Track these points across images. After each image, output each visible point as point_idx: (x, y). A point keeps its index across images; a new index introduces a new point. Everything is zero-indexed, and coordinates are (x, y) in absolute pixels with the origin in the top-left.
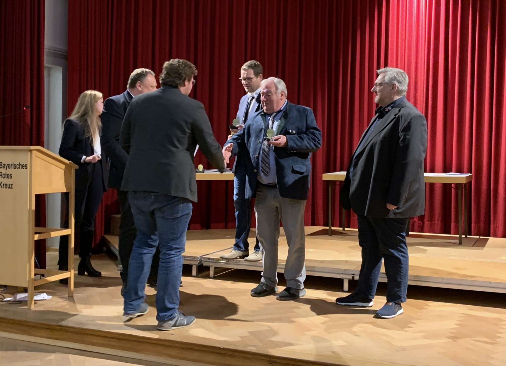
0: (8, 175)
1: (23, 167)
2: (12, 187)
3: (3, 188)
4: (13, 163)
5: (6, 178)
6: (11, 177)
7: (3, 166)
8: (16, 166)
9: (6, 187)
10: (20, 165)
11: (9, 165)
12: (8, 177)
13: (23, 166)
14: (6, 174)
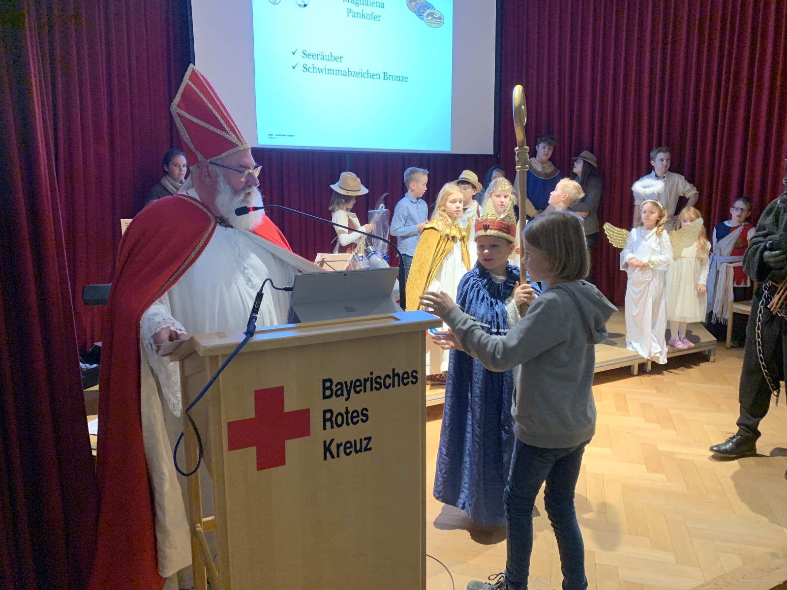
0: (355, 414)
1: (403, 379)
2: (368, 447)
3: (338, 456)
4: (372, 373)
5: (348, 424)
6: (364, 418)
7: (337, 391)
8: (382, 381)
9: (348, 451)
10: (395, 375)
11: (358, 383)
12: (355, 420)
13: (406, 376)
14: (347, 412)
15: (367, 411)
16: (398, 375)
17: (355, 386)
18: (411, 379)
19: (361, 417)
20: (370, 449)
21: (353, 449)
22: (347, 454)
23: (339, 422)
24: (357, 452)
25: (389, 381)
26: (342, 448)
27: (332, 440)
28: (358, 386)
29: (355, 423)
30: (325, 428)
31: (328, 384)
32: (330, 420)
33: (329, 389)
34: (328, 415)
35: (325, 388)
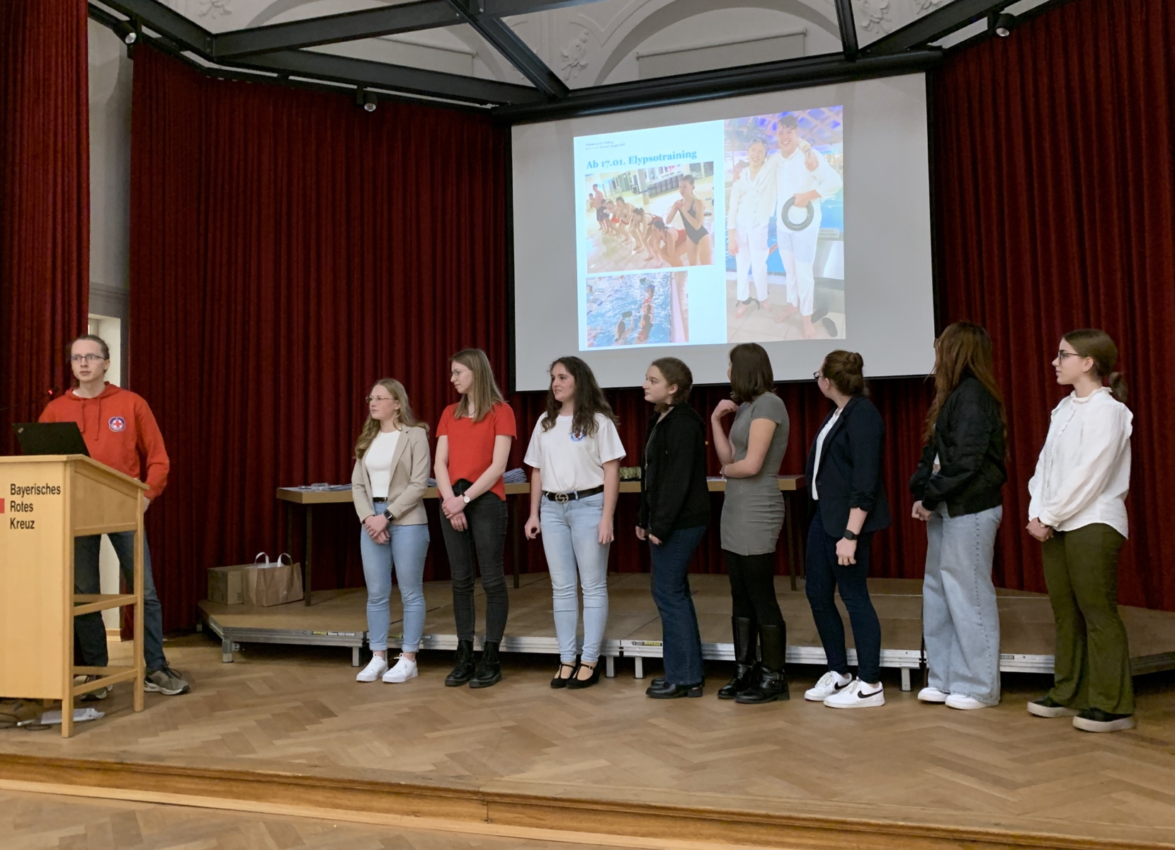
0: (26, 506)
3: (18, 528)
4: (35, 484)
5: (23, 511)
7: (18, 491)
8: (40, 490)
13: (53, 489)
14: (22, 504)
15: (31, 504)
16: (49, 487)
17: (27, 491)
18: (56, 491)
19: (29, 508)
20: (33, 528)
21: (24, 526)
22: (22, 528)
23: (18, 508)
24: (27, 528)
25: (44, 490)
26: (19, 524)
27: (14, 519)
28: (27, 490)
29: (26, 511)
30: (11, 510)
31: (13, 487)
32: (14, 507)
33: (14, 490)
34: (13, 504)
35: (12, 489)
